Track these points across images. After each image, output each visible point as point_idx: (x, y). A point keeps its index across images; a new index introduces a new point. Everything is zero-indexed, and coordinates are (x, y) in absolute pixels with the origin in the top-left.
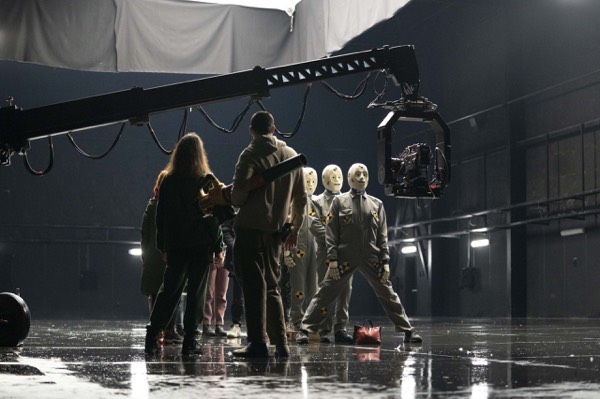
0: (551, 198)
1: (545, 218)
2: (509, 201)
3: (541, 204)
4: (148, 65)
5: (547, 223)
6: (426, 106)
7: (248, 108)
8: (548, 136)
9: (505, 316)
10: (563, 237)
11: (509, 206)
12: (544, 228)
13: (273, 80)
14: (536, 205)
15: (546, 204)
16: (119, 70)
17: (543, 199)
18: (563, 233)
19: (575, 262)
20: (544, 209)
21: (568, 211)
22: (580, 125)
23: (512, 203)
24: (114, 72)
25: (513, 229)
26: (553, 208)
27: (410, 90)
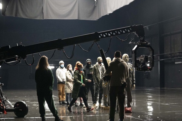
0: (172, 52)
1: (170, 59)
2: (159, 53)
3: (169, 54)
4: (53, 17)
5: (171, 60)
6: (147, 43)
7: (93, 44)
8: (171, 33)
9: (158, 87)
10: (176, 64)
11: (159, 54)
12: (170, 61)
13: (101, 36)
14: (168, 54)
15: (171, 54)
16: (44, 19)
17: (170, 53)
18: (176, 63)
19: (179, 72)
20: (170, 55)
21: (177, 56)
22: (181, 30)
23: (160, 53)
24: (43, 19)
25: (160, 61)
26: (173, 55)
27: (142, 39)
